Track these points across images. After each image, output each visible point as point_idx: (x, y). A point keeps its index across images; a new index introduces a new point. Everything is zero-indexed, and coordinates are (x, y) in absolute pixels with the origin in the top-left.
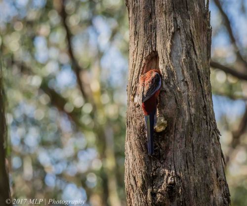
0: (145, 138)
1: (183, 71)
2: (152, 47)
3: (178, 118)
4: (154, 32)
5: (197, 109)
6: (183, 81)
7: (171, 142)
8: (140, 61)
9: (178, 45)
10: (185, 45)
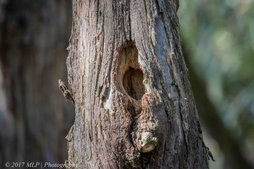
0: (125, 159)
1: (171, 71)
2: (125, 35)
3: (169, 135)
4: (126, 14)
5: (192, 124)
6: (173, 84)
7: (160, 167)
8: (110, 53)
9: (162, 35)
10: (171, 36)
